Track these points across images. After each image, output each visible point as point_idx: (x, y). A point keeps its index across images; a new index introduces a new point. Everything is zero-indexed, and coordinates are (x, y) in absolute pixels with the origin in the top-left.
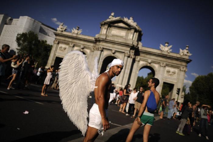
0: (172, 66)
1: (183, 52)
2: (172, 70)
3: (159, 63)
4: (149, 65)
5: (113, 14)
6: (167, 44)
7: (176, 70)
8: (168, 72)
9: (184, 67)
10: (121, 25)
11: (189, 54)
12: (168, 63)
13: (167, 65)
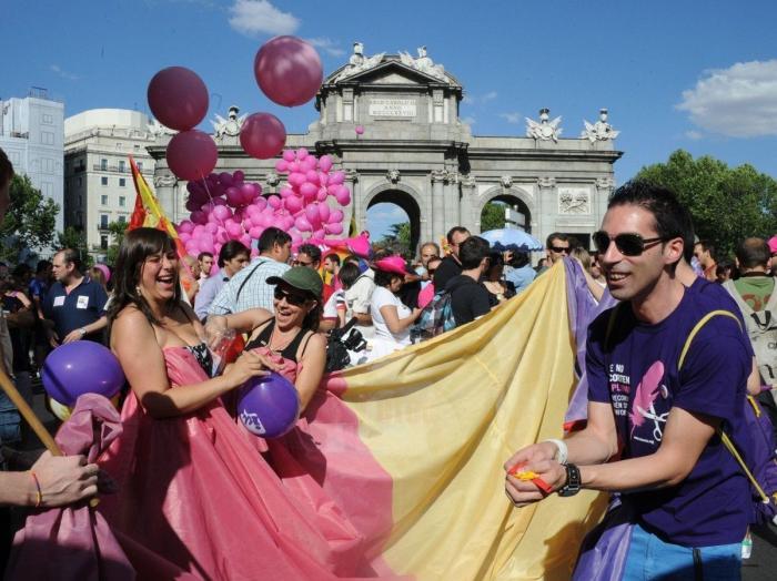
0: (574, 181)
1: (594, 131)
2: (575, 191)
3: (534, 180)
4: (506, 192)
5: (359, 49)
6: (545, 116)
7: (587, 190)
8: (566, 200)
9: (605, 175)
10: (394, 79)
11: (614, 134)
12: (559, 175)
13: (560, 181)
